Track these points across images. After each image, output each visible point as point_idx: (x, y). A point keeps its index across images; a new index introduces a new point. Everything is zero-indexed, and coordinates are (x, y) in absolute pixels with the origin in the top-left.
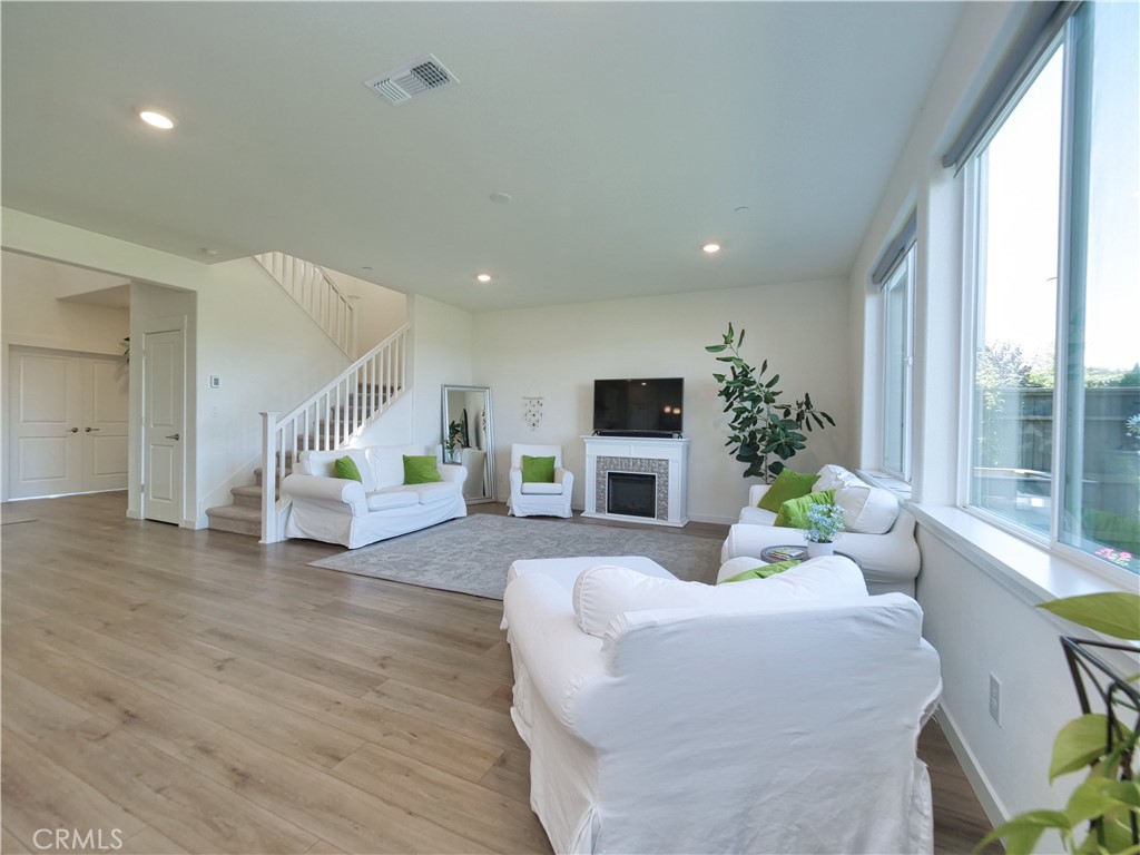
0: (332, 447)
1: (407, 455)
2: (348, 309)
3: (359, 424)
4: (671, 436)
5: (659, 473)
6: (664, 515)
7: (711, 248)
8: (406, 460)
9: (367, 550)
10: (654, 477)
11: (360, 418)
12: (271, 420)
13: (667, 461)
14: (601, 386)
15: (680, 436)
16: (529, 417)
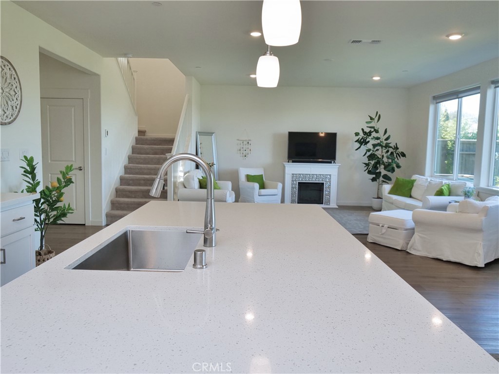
4: (331, 163)
5: (326, 181)
6: (328, 202)
7: (376, 78)
10: (323, 183)
13: (330, 175)
14: (292, 135)
15: (334, 162)
16: (242, 152)
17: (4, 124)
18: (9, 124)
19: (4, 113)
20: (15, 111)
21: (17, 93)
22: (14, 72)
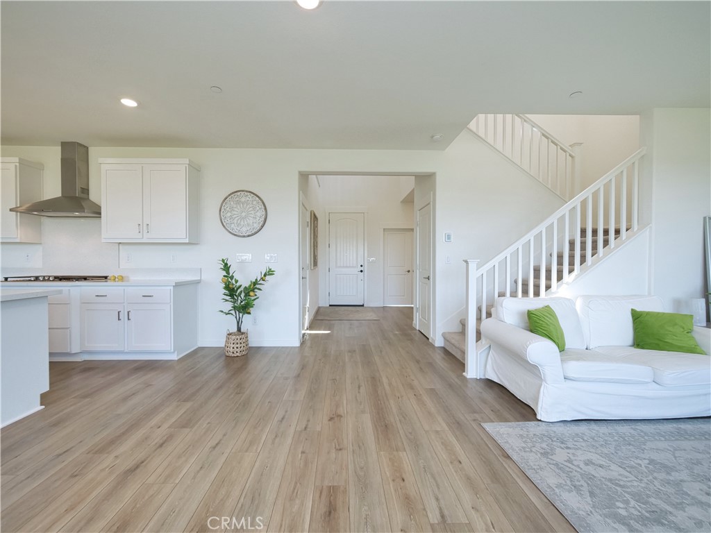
0: (537, 294)
1: (638, 309)
2: (569, 158)
3: (571, 271)
8: (637, 317)
9: (560, 429)
11: (572, 263)
12: (472, 266)
17: (244, 237)
18: (249, 236)
19: (244, 229)
20: (257, 226)
21: (261, 213)
22: (257, 199)
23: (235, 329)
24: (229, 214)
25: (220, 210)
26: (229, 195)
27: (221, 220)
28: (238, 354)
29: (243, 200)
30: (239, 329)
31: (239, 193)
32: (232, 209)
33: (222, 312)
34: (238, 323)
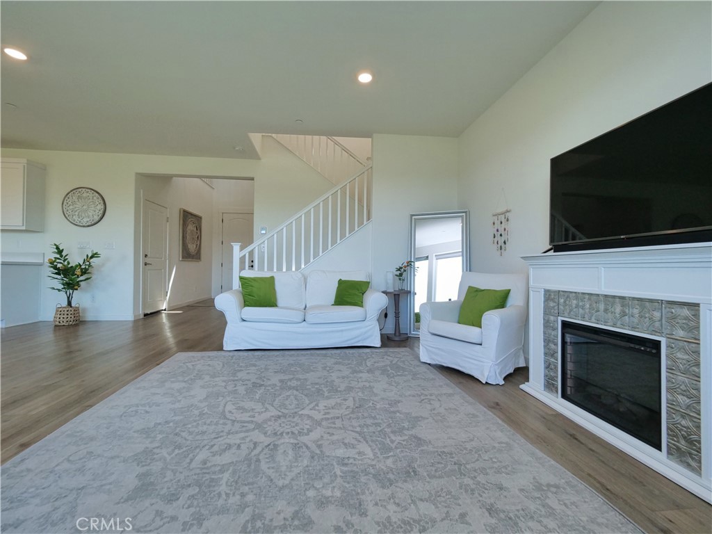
1: (344, 279)
8: (340, 283)
12: (236, 248)
16: (496, 239)
17: (84, 226)
18: (89, 226)
19: (85, 220)
20: (97, 218)
21: (101, 207)
22: (97, 195)
23: (65, 303)
24: (71, 207)
25: (63, 204)
26: (71, 191)
27: (63, 212)
28: (64, 324)
29: (85, 195)
30: (69, 304)
31: (80, 190)
32: (74, 203)
33: (53, 288)
34: (68, 298)
